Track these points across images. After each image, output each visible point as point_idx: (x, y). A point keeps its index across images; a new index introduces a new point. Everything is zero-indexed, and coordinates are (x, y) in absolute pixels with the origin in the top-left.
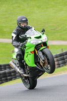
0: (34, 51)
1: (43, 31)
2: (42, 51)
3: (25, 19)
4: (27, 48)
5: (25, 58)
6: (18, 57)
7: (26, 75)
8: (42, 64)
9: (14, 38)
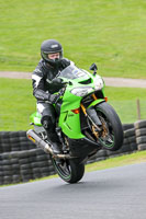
0: (80, 110)
1: (94, 68)
2: (95, 107)
3: (56, 46)
4: (64, 104)
5: (62, 123)
6: (45, 122)
7: (63, 156)
8: (96, 133)
9: (37, 84)
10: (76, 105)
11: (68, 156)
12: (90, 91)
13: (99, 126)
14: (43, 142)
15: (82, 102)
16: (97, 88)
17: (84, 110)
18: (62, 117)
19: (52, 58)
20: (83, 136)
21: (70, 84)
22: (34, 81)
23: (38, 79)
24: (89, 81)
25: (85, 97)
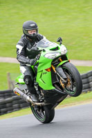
2: (62, 66)
3: (34, 25)
5: (38, 80)
7: (40, 104)
8: (62, 85)
9: (20, 51)
10: (49, 65)
11: (43, 103)
12: (58, 55)
13: (65, 79)
14: (25, 95)
15: (52, 64)
16: (63, 53)
17: (54, 69)
18: (39, 75)
19: (31, 33)
20: (53, 88)
21: (44, 51)
22: (18, 49)
24: (57, 48)
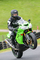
0: (23, 34)
1: (29, 21)
2: (28, 34)
4: (18, 32)
6: (11, 37)
8: (28, 43)
9: (9, 24)
11: (18, 49)
12: (27, 28)
13: (29, 40)
15: (24, 32)
16: (30, 28)
18: (17, 36)
20: (23, 43)
21: (21, 25)
23: (10, 22)
24: (27, 25)
25: (25, 30)
